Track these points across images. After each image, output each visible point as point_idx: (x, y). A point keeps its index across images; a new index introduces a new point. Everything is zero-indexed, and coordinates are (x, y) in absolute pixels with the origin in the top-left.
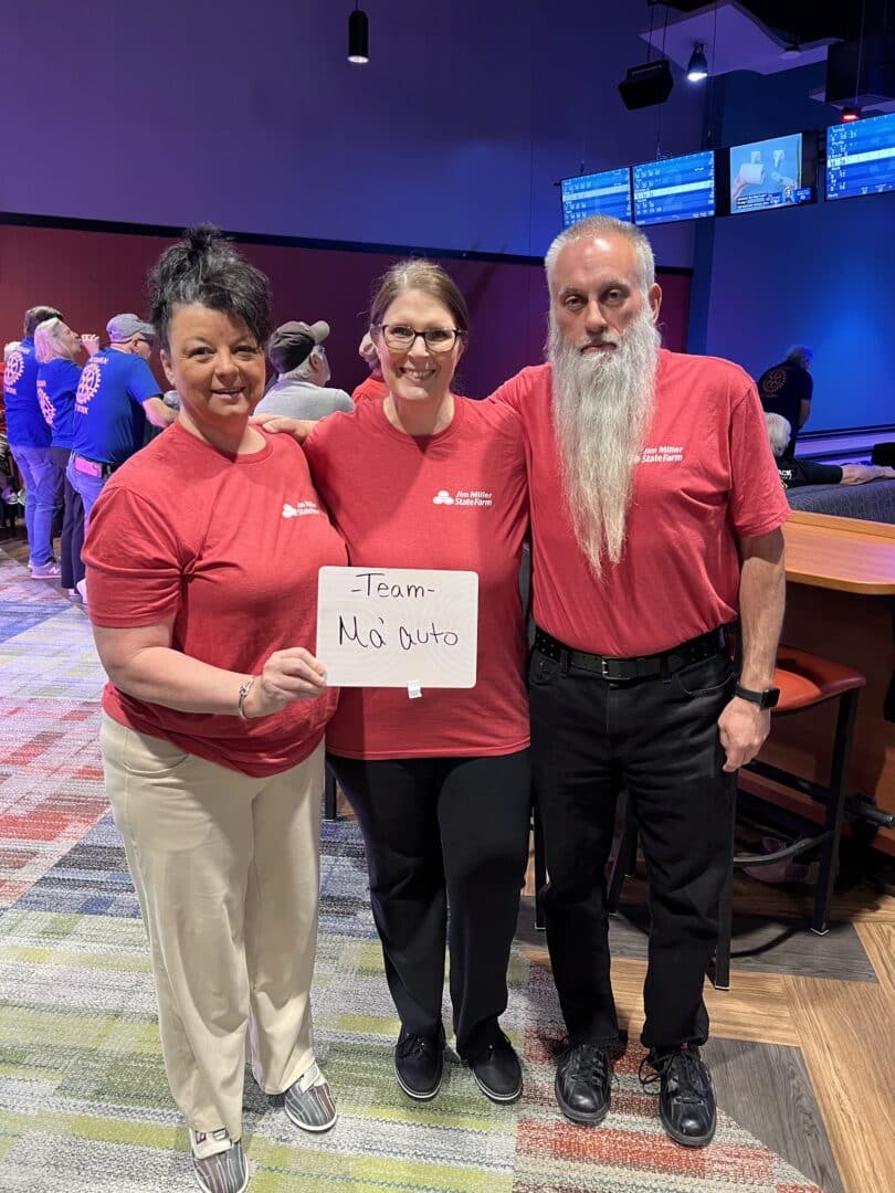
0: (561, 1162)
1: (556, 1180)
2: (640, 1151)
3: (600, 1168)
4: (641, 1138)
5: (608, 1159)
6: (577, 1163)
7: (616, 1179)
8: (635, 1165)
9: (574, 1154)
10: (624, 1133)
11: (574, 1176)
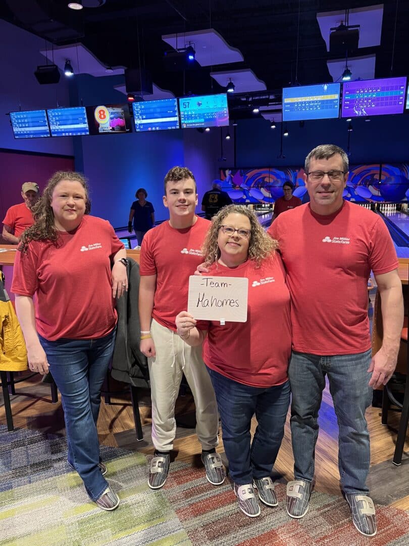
0: (199, 517)
1: (201, 524)
2: (222, 500)
3: (213, 512)
4: (220, 495)
5: (214, 508)
6: (205, 515)
7: (220, 513)
8: (223, 505)
9: (201, 512)
10: (214, 497)
11: (206, 519)
